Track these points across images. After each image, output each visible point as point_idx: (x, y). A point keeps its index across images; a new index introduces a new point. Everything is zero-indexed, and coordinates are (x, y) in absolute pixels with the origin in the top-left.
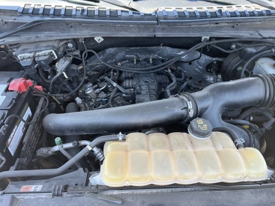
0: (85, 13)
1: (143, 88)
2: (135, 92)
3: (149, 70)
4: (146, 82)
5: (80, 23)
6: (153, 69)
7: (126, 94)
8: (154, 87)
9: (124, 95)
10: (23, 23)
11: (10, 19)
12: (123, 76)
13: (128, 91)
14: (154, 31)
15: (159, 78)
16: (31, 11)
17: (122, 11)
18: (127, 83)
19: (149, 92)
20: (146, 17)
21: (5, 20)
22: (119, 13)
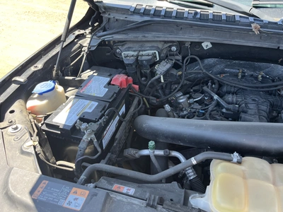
0: (198, 16)
1: (251, 106)
2: (241, 110)
3: (257, 88)
4: (253, 100)
5: (191, 26)
6: (263, 88)
7: (227, 109)
8: (265, 107)
9: (224, 110)
10: (133, 22)
11: (122, 17)
12: (225, 89)
13: (231, 107)
14: (279, 43)
15: (271, 99)
16: (142, 11)
17: (240, 17)
18: (230, 98)
19: (259, 113)
20: (269, 25)
21: (117, 18)
22: (237, 19)
